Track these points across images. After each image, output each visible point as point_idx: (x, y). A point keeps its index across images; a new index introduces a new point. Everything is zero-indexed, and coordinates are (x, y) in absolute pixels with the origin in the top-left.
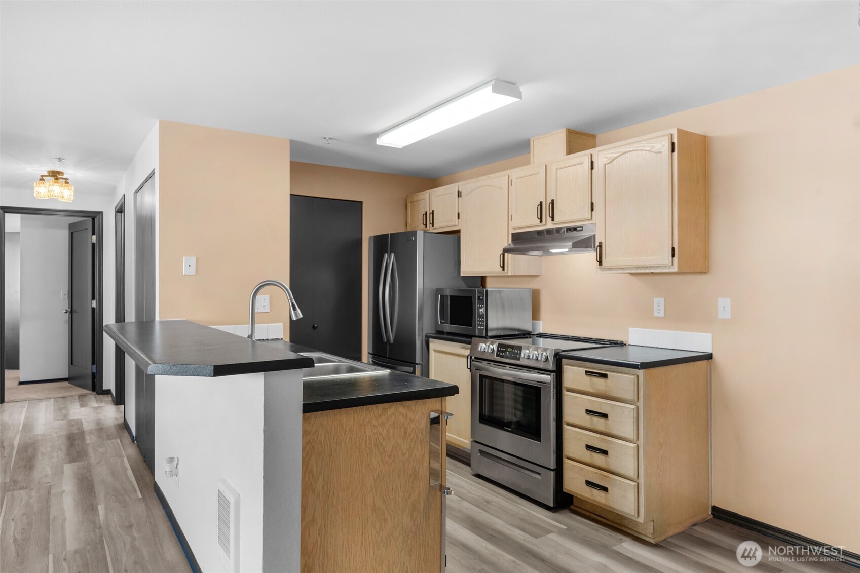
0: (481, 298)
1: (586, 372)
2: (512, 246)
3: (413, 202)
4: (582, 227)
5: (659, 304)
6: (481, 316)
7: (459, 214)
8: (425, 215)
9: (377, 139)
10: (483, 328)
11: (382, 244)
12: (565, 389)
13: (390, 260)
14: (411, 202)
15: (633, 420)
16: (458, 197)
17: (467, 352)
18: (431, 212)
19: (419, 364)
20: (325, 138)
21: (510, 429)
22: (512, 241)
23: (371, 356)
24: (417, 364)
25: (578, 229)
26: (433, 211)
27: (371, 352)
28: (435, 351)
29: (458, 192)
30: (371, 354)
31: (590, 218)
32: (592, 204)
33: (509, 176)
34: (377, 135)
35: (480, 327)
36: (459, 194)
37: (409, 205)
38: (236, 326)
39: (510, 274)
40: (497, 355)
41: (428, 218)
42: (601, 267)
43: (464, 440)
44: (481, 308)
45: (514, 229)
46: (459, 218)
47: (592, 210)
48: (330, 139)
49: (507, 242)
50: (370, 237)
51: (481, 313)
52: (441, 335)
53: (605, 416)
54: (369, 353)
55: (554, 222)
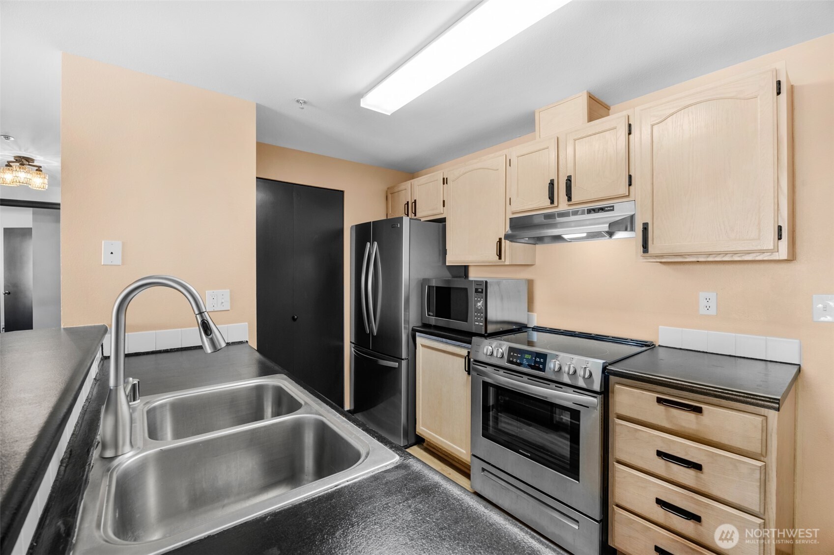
0: (480, 290)
1: (658, 398)
2: (510, 232)
3: (393, 193)
4: (613, 206)
5: (708, 300)
6: (478, 311)
7: (444, 201)
8: (406, 205)
9: (362, 100)
10: (482, 324)
11: (364, 233)
12: (615, 416)
13: (372, 249)
14: (391, 194)
15: (759, 484)
16: (444, 184)
17: (464, 352)
18: (414, 201)
19: (406, 359)
20: (298, 101)
21: (529, 455)
22: (510, 227)
23: (353, 345)
24: (403, 359)
25: (606, 209)
26: (415, 200)
27: (353, 341)
28: (423, 346)
29: (444, 179)
30: (353, 343)
31: (628, 194)
32: (630, 177)
33: (506, 155)
34: (361, 95)
35: (477, 323)
36: (445, 181)
37: (390, 196)
38: (182, 329)
39: (507, 263)
40: (510, 362)
41: (411, 207)
42: (646, 255)
43: (459, 448)
44: (479, 301)
45: (513, 213)
46: (444, 206)
47: (630, 185)
48: (305, 102)
49: (503, 229)
50: (352, 227)
51: (479, 308)
52: (428, 329)
53: (698, 467)
54: (351, 342)
55: (571, 203)
